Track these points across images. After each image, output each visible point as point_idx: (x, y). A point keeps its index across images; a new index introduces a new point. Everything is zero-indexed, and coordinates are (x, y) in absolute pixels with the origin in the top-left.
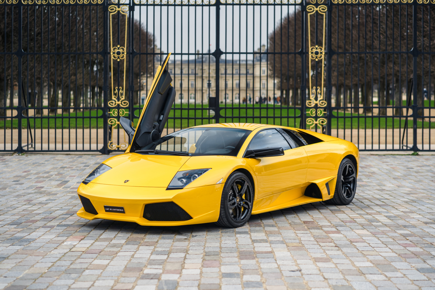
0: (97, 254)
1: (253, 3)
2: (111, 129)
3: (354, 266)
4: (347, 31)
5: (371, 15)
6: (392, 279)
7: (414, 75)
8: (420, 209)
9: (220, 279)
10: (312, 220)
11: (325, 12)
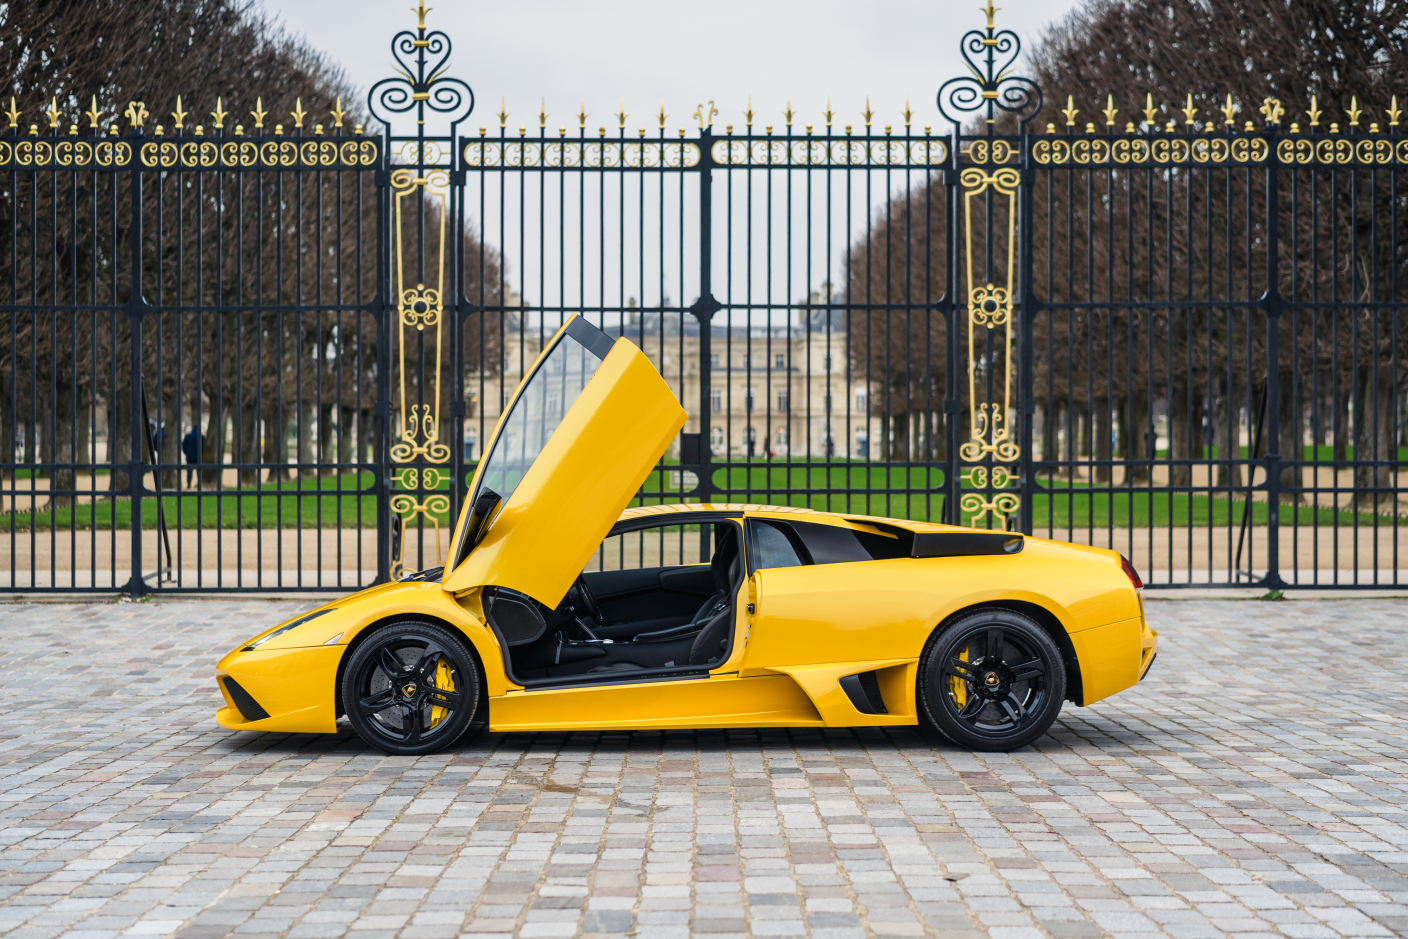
0: (406, 853)
1: (806, 163)
2: (398, 526)
3: (1101, 876)
4: (1077, 243)
5: (1148, 193)
6: (1198, 907)
7: (1270, 372)
8: (1282, 741)
9: (746, 909)
10: (985, 770)
11: (1015, 189)
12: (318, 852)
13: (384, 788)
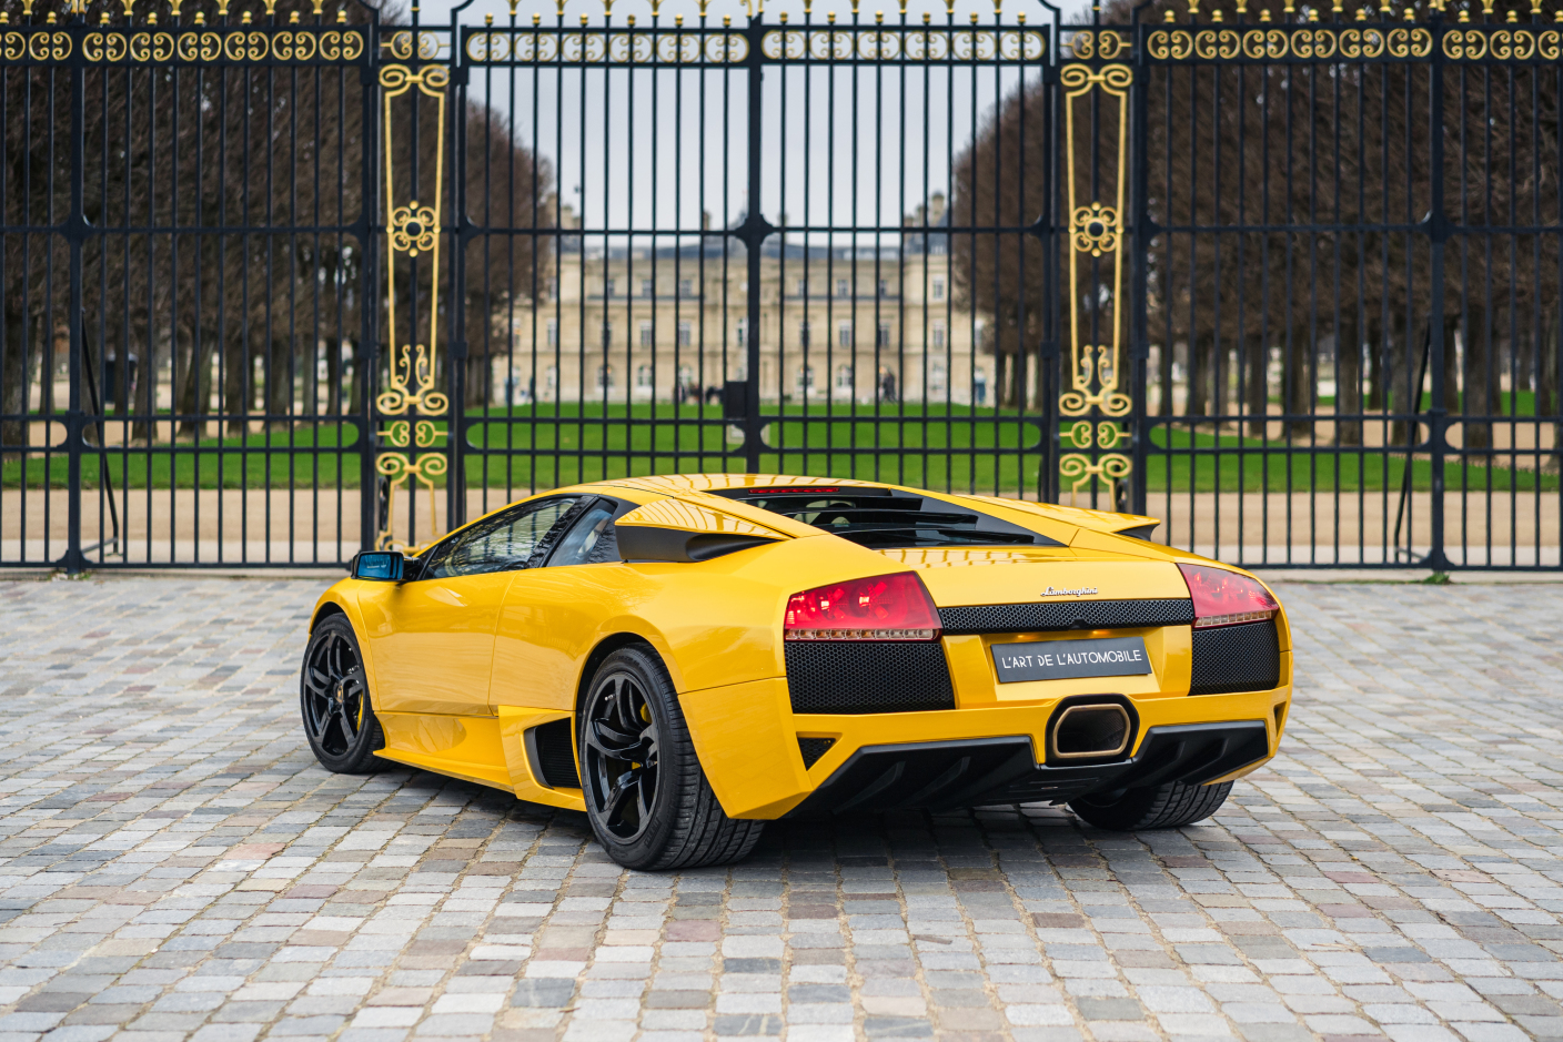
0: (322, 901)
1: (876, 58)
2: (386, 489)
3: (1160, 938)
4: (1225, 149)
5: (1310, 94)
6: (1272, 981)
8: (1420, 763)
9: (716, 977)
11: (1126, 89)
12: (218, 898)
13: (318, 816)
